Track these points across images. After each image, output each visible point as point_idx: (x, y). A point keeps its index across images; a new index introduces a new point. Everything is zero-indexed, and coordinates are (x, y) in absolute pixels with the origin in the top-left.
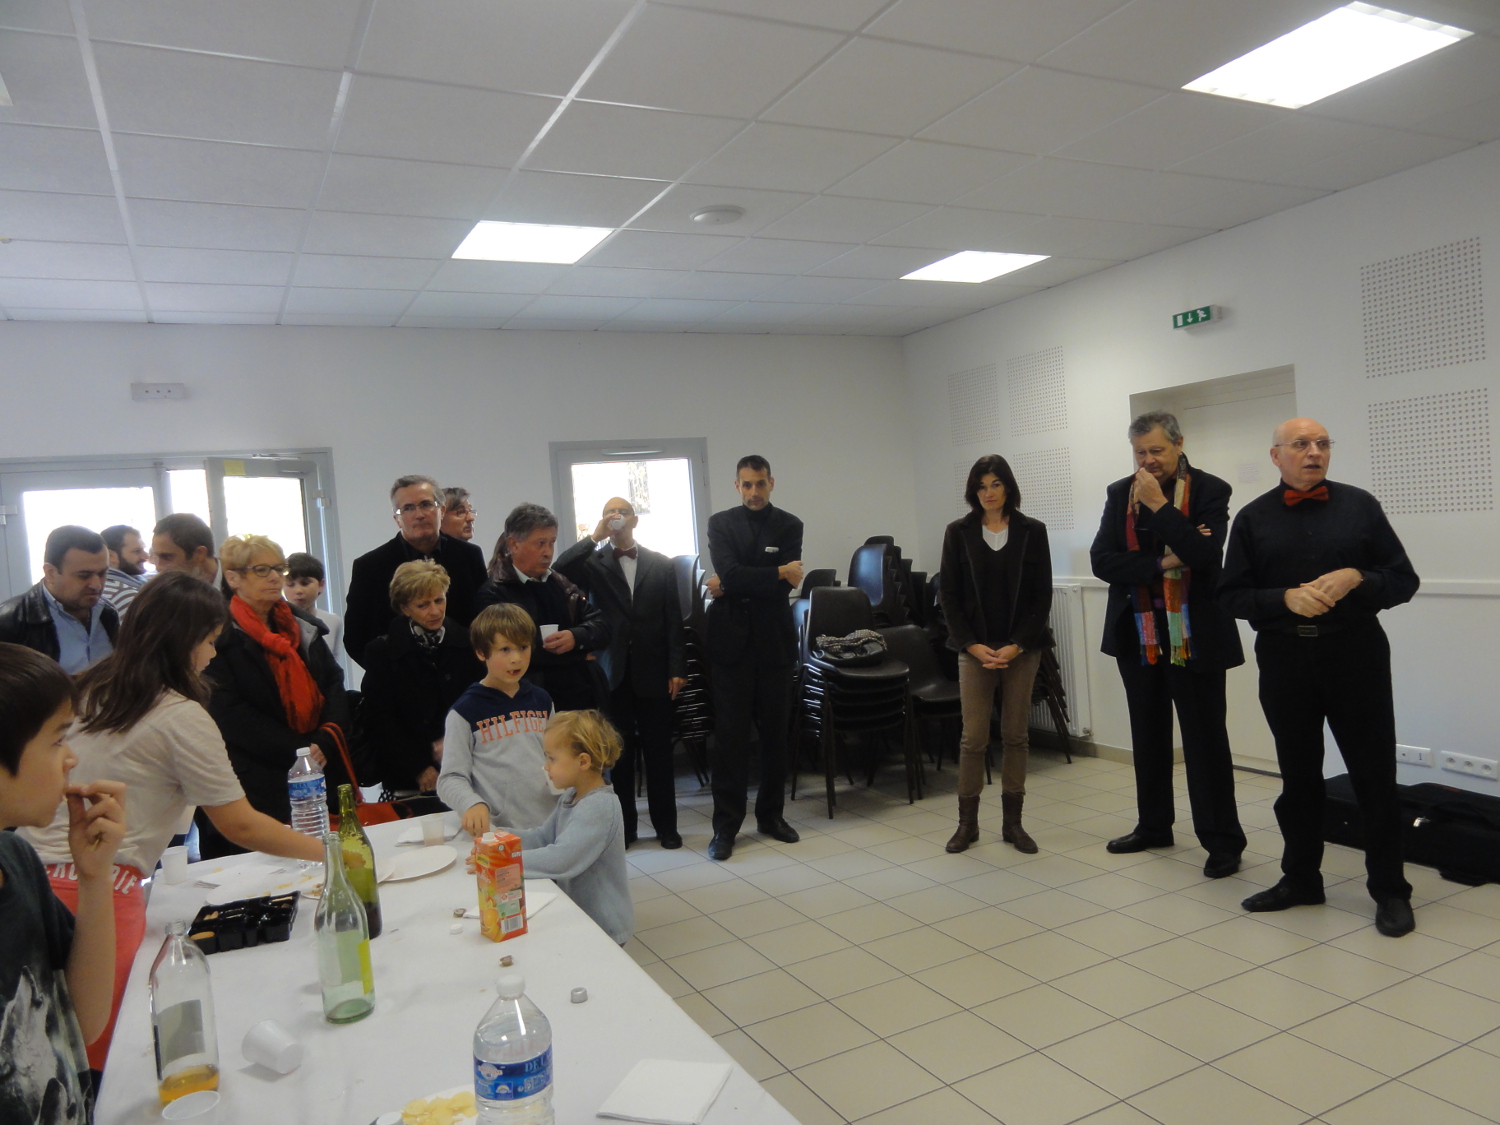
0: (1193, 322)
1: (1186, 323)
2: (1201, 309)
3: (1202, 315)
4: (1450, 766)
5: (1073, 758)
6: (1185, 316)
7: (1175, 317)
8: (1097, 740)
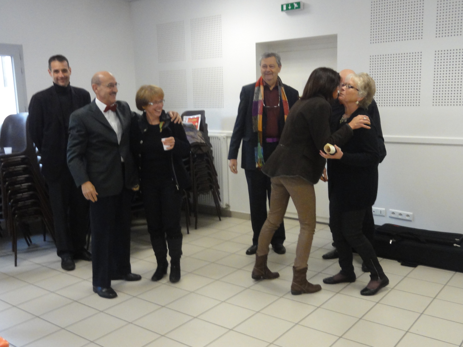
0: (291, 9)
1: (287, 9)
3: (296, 5)
4: (393, 216)
5: (221, 218)
6: (287, 5)
7: (282, 6)
8: (231, 209)
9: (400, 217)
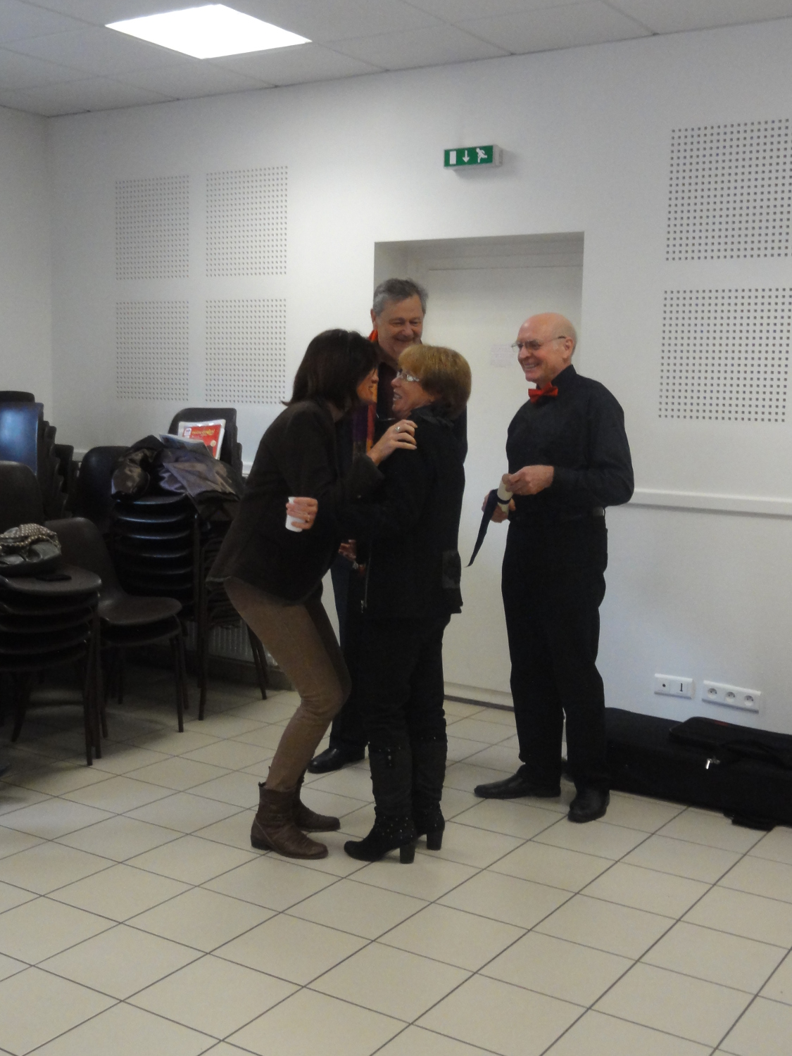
0: (470, 162)
1: (460, 162)
2: (481, 148)
3: (481, 154)
4: (712, 697)
6: (460, 153)
7: (447, 153)
9: (730, 701)
